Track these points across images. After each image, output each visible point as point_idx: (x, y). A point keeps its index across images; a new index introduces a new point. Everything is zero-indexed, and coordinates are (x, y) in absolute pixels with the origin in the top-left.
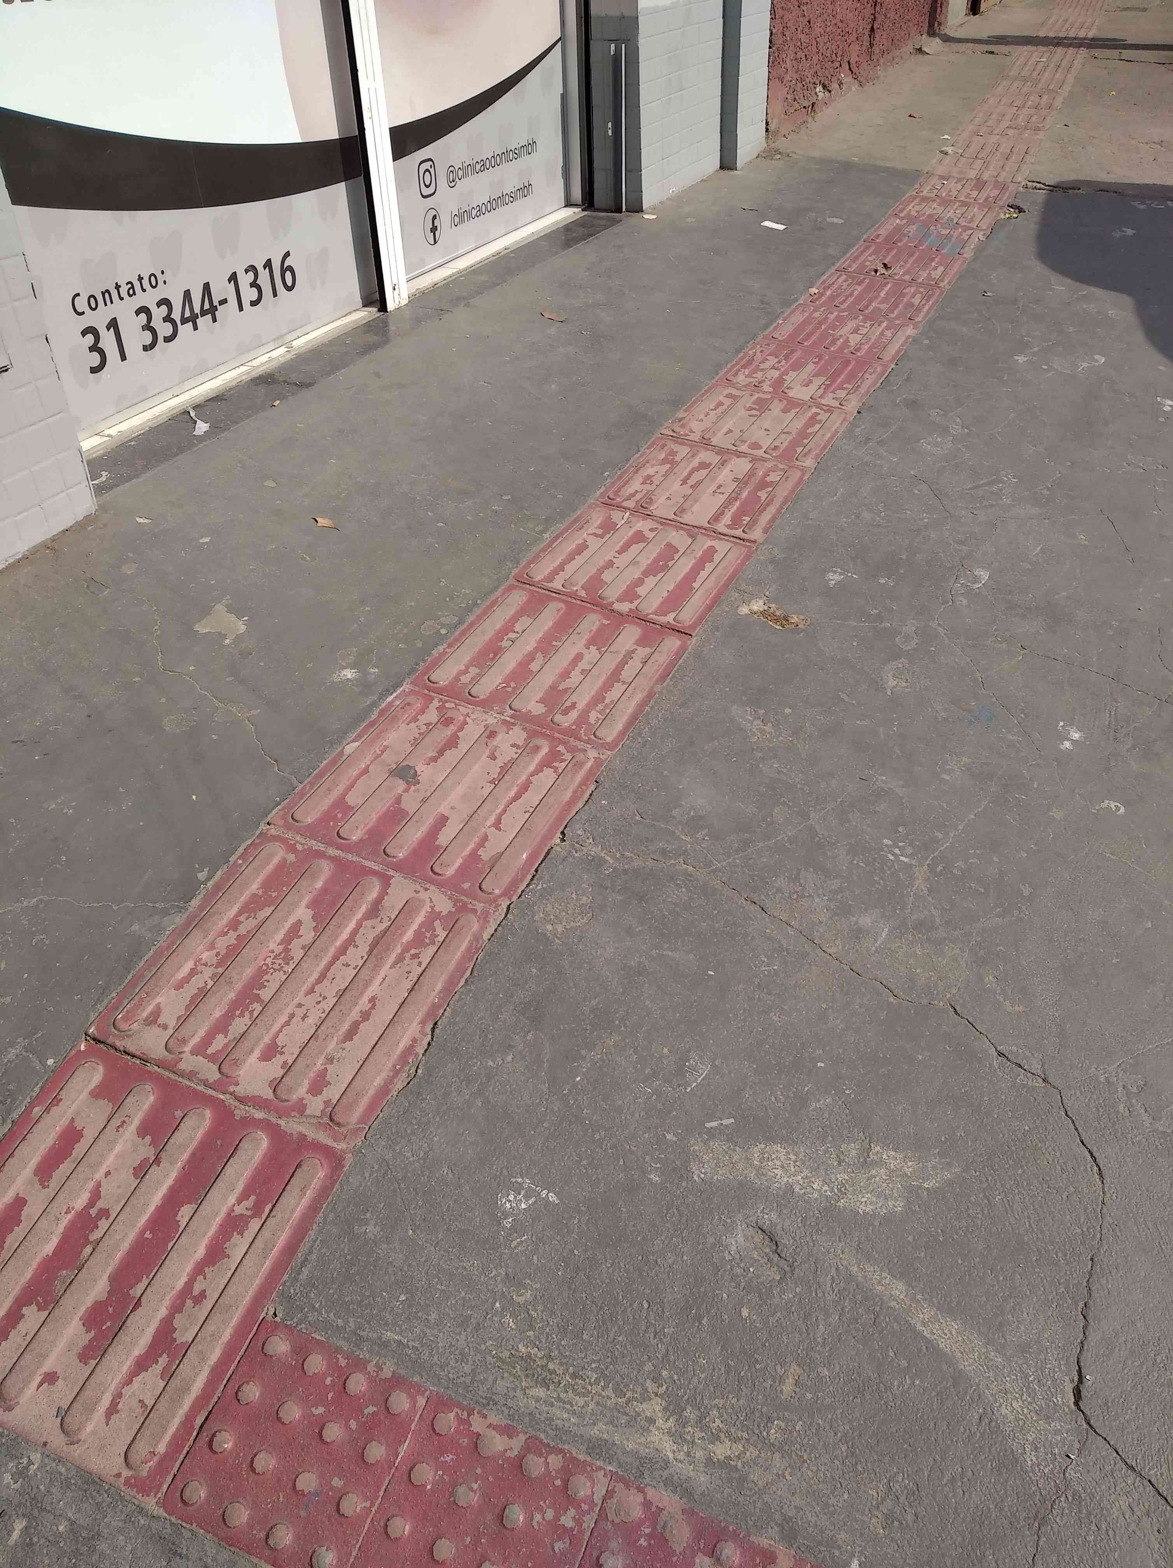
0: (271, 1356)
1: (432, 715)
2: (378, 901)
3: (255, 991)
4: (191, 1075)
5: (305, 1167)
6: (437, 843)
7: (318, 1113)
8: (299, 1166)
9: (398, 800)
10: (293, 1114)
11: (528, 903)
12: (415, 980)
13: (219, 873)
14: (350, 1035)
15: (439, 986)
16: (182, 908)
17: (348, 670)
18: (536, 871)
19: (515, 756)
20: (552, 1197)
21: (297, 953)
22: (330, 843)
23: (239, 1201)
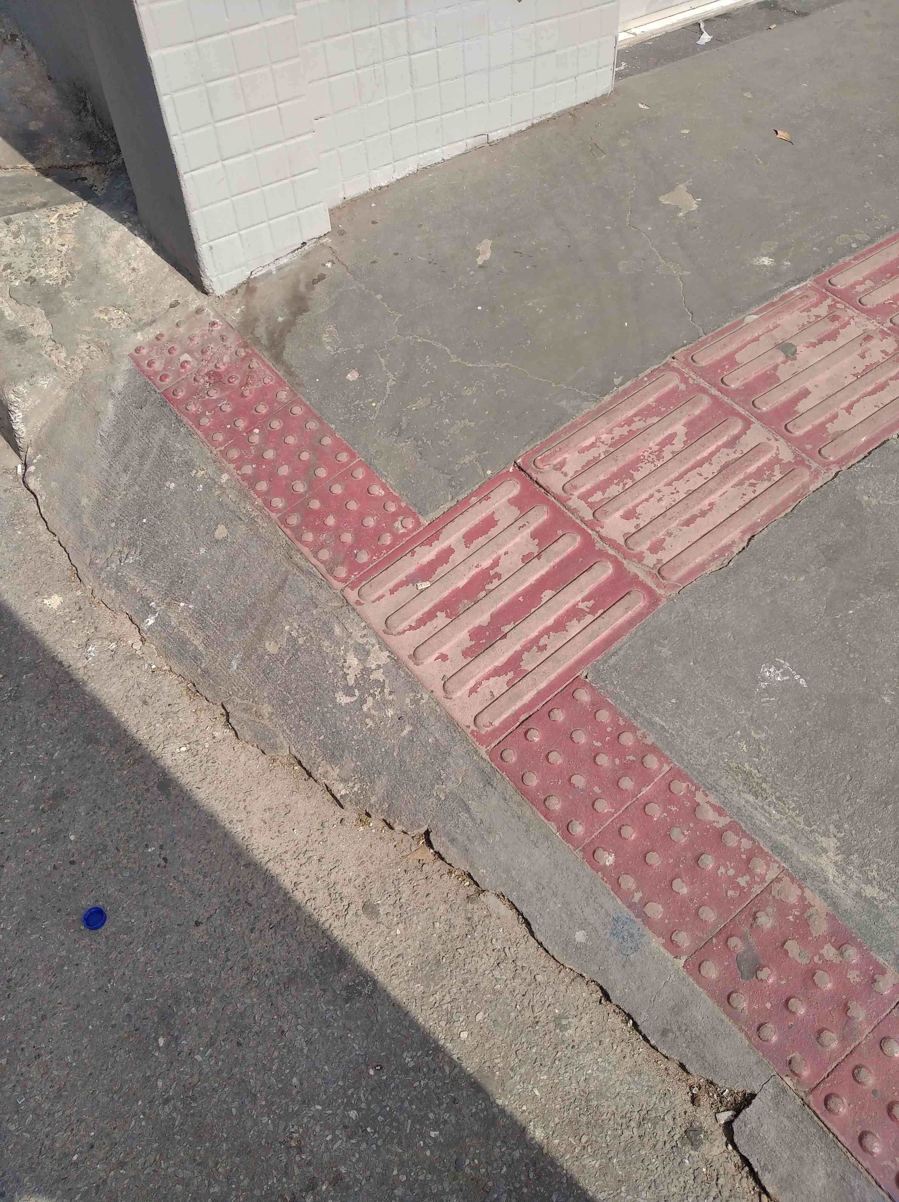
0: (577, 700)
1: (823, 310)
2: (737, 437)
3: (631, 471)
4: (574, 511)
5: (633, 596)
6: (796, 409)
7: (652, 566)
8: (628, 593)
9: (776, 368)
10: (634, 559)
11: (855, 475)
12: (747, 501)
13: (629, 383)
14: (687, 523)
15: (764, 512)
16: (598, 399)
17: (767, 258)
18: (869, 453)
19: (881, 361)
20: (802, 682)
21: (667, 454)
22: (714, 385)
23: (583, 600)
